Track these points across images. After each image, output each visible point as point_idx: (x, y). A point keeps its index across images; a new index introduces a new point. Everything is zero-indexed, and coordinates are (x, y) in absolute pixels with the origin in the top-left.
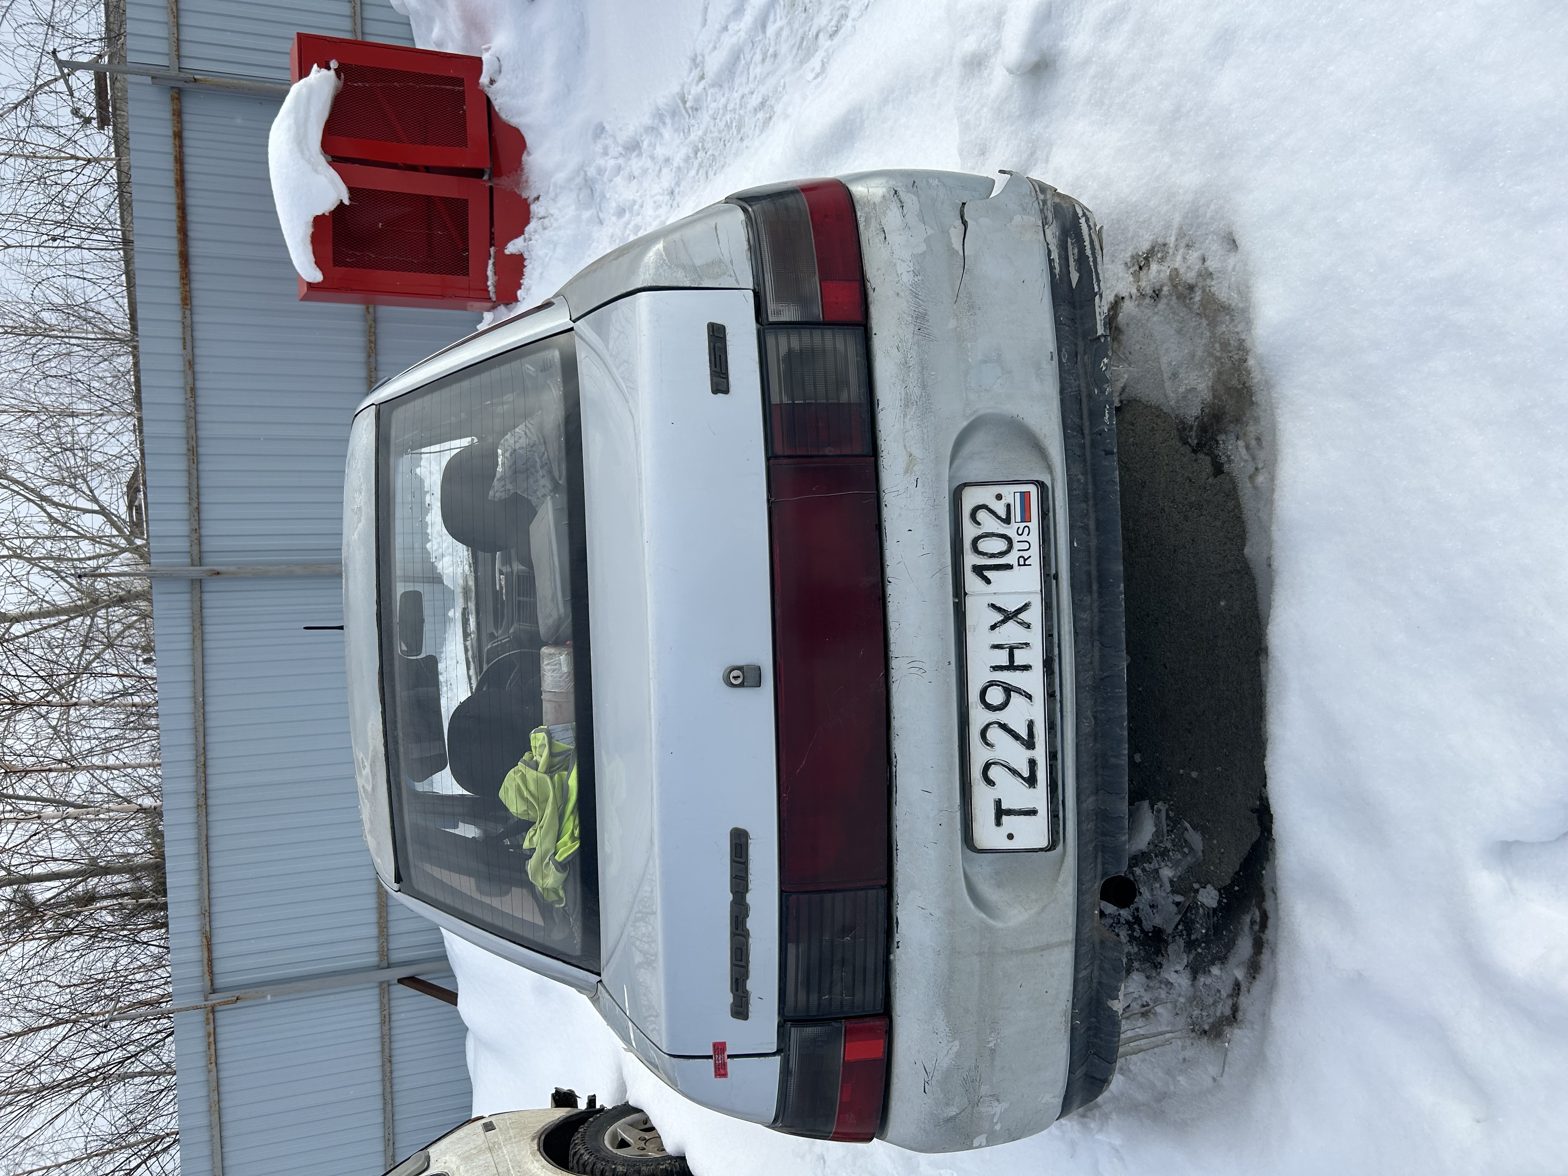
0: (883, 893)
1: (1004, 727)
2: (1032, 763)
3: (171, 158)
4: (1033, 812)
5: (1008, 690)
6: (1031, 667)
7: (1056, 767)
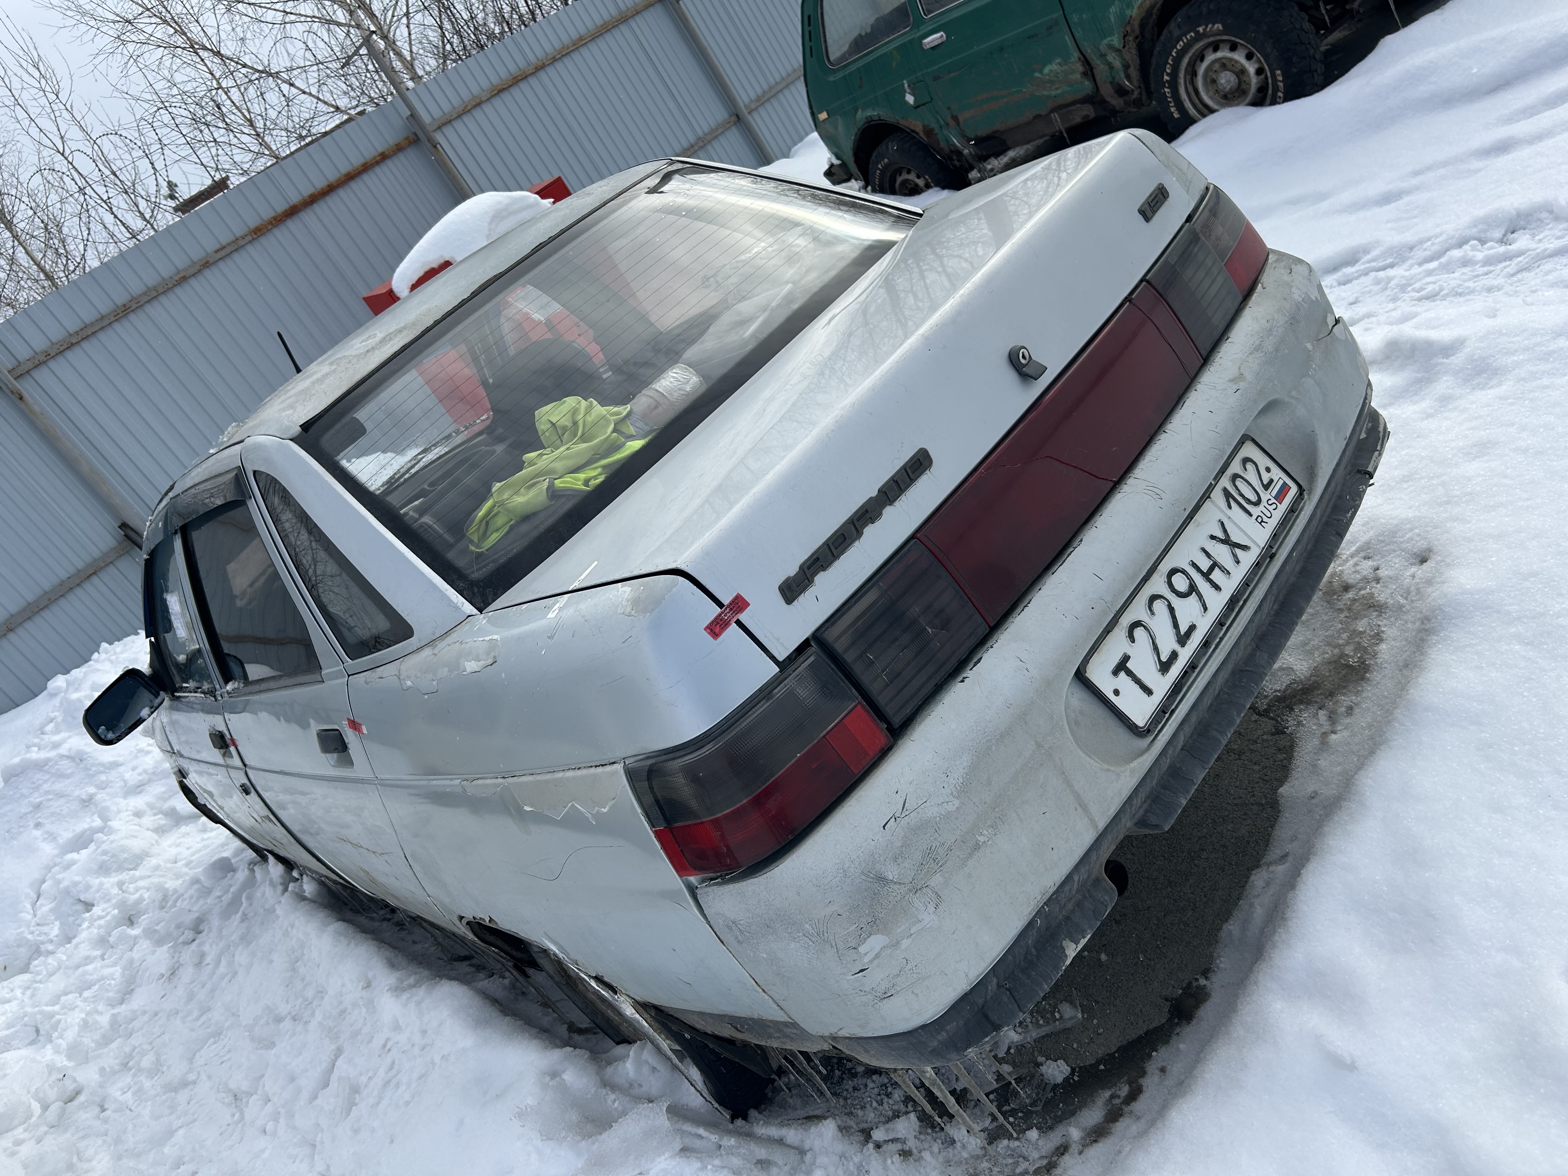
0: (983, 629)
1: (1171, 610)
2: (1174, 656)
3: (362, 161)
4: (1148, 692)
5: (1193, 588)
6: (1220, 589)
7: (1190, 676)
